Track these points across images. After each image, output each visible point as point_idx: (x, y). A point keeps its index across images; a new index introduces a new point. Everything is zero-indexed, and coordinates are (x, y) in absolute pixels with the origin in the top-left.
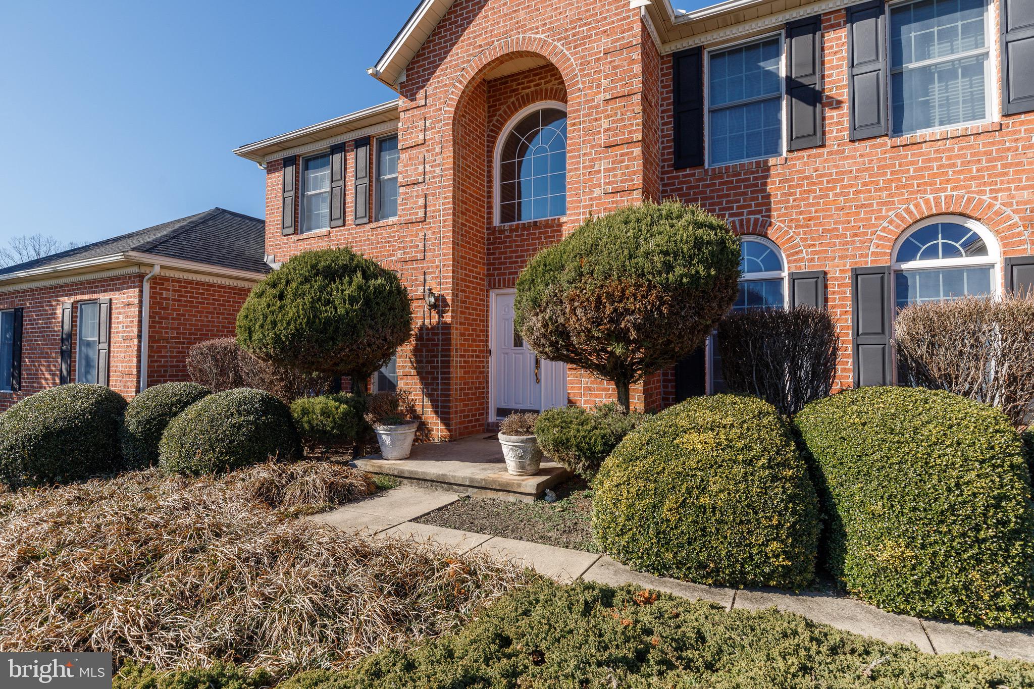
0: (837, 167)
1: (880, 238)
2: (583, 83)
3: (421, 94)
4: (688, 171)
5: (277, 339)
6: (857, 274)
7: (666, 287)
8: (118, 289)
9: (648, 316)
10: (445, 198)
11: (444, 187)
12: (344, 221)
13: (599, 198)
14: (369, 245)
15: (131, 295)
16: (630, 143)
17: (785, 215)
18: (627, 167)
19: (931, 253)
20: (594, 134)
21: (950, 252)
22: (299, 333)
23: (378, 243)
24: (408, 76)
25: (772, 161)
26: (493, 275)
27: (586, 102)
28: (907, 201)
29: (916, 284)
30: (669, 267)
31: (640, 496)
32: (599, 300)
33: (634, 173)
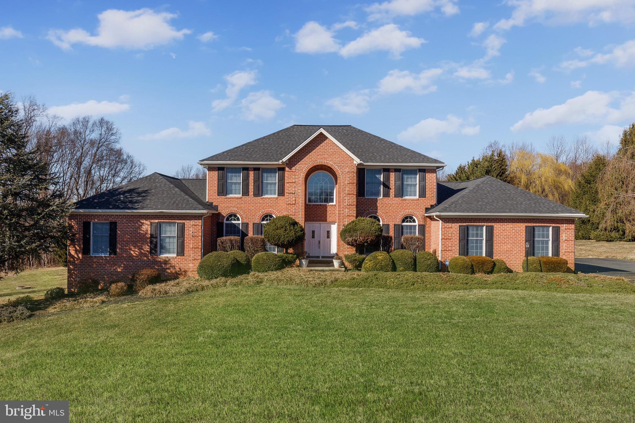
0: (392, 202)
1: (399, 218)
2: (342, 178)
3: (294, 168)
4: (361, 198)
5: (288, 241)
6: (395, 225)
7: (375, 236)
8: (189, 220)
9: (372, 239)
10: (302, 199)
11: (302, 196)
12: (249, 194)
13: (346, 206)
14: (260, 204)
15: (199, 222)
16: (353, 194)
17: (382, 211)
18: (353, 200)
19: (407, 222)
20: (345, 190)
21: (410, 222)
23: (264, 204)
24: (289, 161)
25: (378, 199)
26: (307, 218)
27: (343, 182)
28: (404, 211)
29: (405, 228)
30: (375, 233)
31: (373, 265)
32: (365, 237)
33: (354, 201)
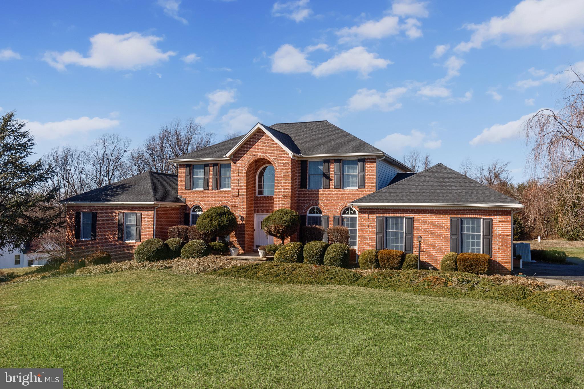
0: (332, 193)
1: (339, 210)
2: (279, 170)
3: (237, 163)
4: (303, 189)
5: (211, 230)
6: (334, 217)
7: (285, 226)
9: (283, 230)
10: (244, 191)
11: (244, 188)
12: (209, 188)
13: (282, 197)
14: (217, 196)
15: (152, 213)
16: (288, 186)
17: (322, 202)
18: (288, 191)
19: (348, 213)
20: (281, 182)
21: (351, 213)
22: (216, 229)
23: (220, 196)
24: (234, 157)
25: (320, 190)
26: (256, 209)
27: (279, 175)
28: (343, 203)
29: (345, 220)
32: (276, 227)
33: (289, 193)
